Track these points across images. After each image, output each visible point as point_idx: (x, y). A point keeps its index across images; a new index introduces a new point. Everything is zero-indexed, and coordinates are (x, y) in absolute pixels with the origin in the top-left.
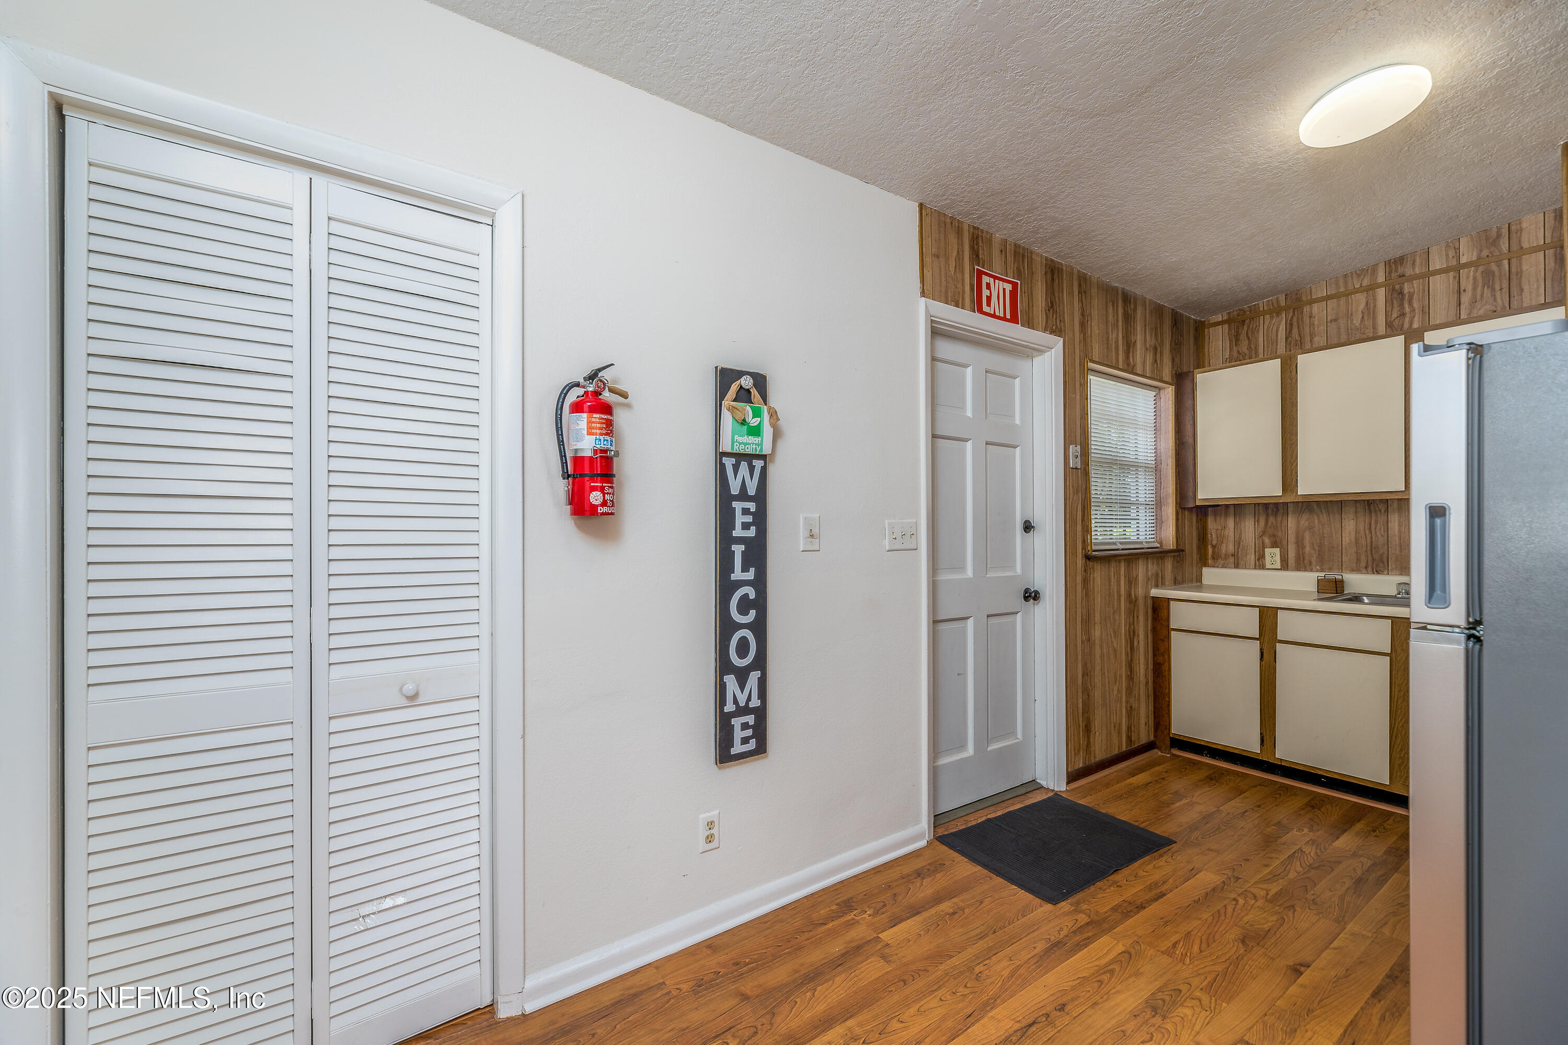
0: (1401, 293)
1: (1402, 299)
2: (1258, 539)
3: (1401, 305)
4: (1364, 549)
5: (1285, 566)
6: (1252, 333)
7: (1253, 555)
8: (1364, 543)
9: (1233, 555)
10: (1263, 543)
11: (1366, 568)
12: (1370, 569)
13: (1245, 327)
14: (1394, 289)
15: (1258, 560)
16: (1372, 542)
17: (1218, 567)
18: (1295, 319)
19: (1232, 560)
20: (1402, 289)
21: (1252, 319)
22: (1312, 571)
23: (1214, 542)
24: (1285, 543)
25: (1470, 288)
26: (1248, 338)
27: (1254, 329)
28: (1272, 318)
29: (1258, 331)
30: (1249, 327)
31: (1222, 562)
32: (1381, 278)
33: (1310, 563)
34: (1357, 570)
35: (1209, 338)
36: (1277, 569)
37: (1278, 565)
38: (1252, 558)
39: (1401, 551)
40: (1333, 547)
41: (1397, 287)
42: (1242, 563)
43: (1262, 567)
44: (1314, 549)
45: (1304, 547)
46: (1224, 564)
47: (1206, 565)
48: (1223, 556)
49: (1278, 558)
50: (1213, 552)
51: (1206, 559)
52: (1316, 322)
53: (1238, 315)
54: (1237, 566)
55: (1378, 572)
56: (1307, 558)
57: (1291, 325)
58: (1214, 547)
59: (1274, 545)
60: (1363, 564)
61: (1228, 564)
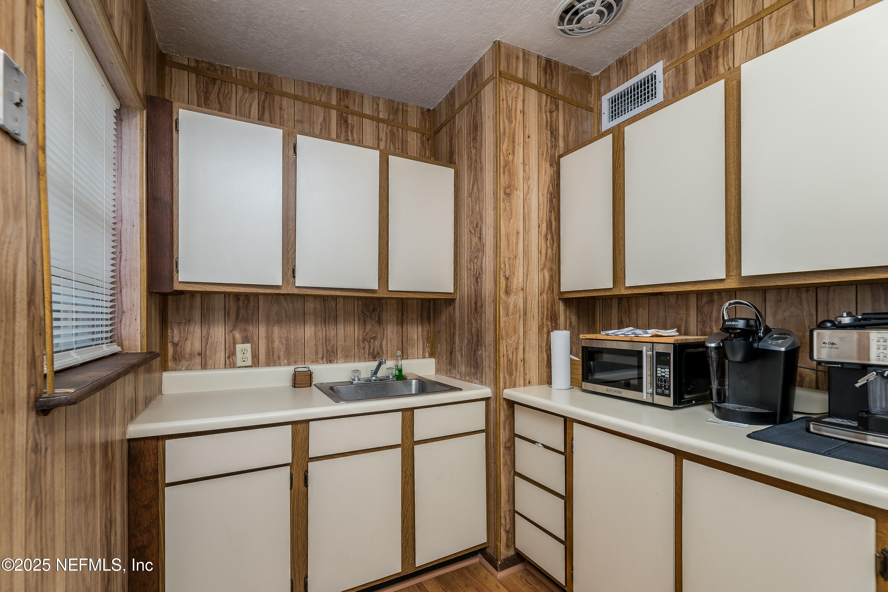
0: (346, 121)
1: (347, 127)
2: (228, 333)
3: (346, 132)
4: (321, 342)
5: (256, 363)
6: (224, 98)
7: (223, 353)
8: (321, 337)
9: (200, 354)
10: (234, 338)
11: (322, 358)
12: (325, 359)
13: (216, 87)
14: (342, 116)
15: (229, 357)
16: (326, 335)
17: (180, 370)
18: (267, 104)
19: (198, 360)
20: (347, 118)
21: (223, 81)
22: (280, 365)
23: (176, 339)
24: (255, 338)
25: (384, 139)
26: (220, 102)
27: (225, 95)
28: (244, 91)
29: (230, 99)
30: (220, 89)
31: (186, 363)
32: (334, 102)
33: (279, 358)
34: (315, 361)
35: (171, 80)
36: (248, 367)
37: (249, 363)
38: (221, 356)
39: (345, 342)
40: (298, 341)
41: (344, 115)
42: (210, 362)
43: (233, 366)
44: (282, 344)
45: (273, 342)
46: (189, 365)
47: (165, 368)
48: (187, 356)
49: (249, 355)
50: (175, 352)
51: (166, 361)
52: (285, 116)
53: (208, 69)
54: (204, 366)
55: (330, 362)
56: (276, 353)
57: (264, 108)
58: (175, 345)
59: (245, 340)
60: (320, 355)
61: (194, 365)
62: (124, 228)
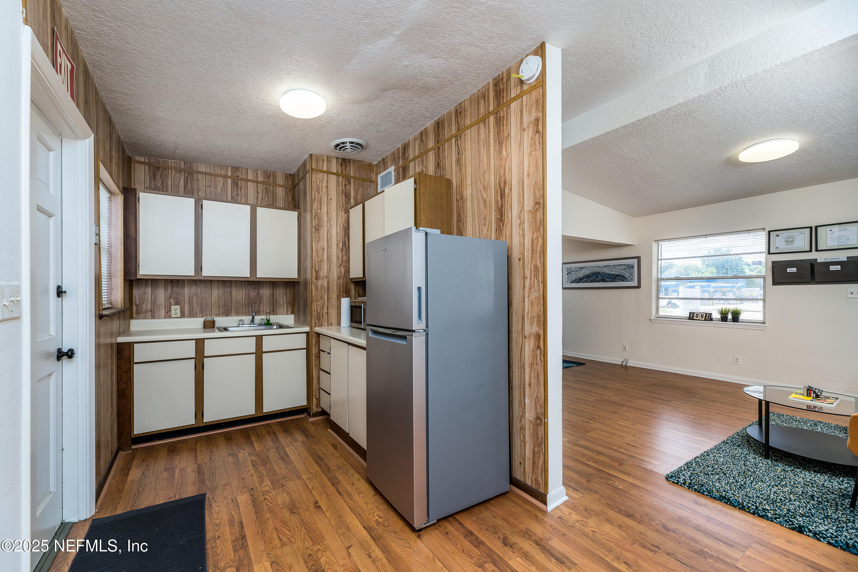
0: (237, 184)
1: (238, 187)
2: (167, 300)
3: (237, 190)
4: (222, 305)
5: (183, 316)
6: (164, 177)
7: (164, 310)
8: (222, 302)
9: (151, 311)
10: (170, 303)
11: (222, 314)
12: (224, 314)
13: (160, 172)
14: (234, 181)
15: (167, 312)
16: (225, 301)
17: (140, 319)
18: (189, 178)
19: (150, 314)
20: (237, 182)
21: (164, 168)
22: (197, 317)
23: (138, 303)
24: (183, 302)
25: (261, 192)
26: (162, 180)
27: (165, 175)
28: (176, 172)
29: (168, 177)
30: (162, 172)
31: (143, 315)
32: (229, 174)
33: (196, 313)
34: (218, 315)
35: (135, 170)
36: (178, 318)
37: (179, 315)
38: (163, 312)
39: (236, 305)
40: (208, 304)
41: (236, 181)
42: (156, 315)
43: (170, 317)
44: (198, 305)
45: (193, 304)
46: (144, 317)
47: (132, 318)
48: (144, 312)
49: (179, 311)
50: (137, 309)
51: (132, 314)
52: (200, 184)
53: (155, 163)
54: (153, 317)
55: (227, 316)
56: (194, 310)
57: (187, 180)
58: (137, 306)
59: (176, 304)
60: (221, 312)
61: (147, 316)
62: (113, 250)
